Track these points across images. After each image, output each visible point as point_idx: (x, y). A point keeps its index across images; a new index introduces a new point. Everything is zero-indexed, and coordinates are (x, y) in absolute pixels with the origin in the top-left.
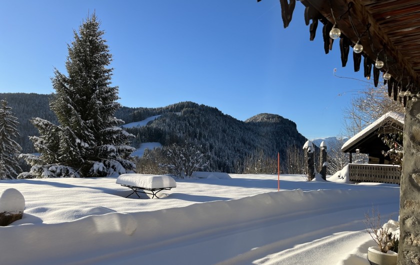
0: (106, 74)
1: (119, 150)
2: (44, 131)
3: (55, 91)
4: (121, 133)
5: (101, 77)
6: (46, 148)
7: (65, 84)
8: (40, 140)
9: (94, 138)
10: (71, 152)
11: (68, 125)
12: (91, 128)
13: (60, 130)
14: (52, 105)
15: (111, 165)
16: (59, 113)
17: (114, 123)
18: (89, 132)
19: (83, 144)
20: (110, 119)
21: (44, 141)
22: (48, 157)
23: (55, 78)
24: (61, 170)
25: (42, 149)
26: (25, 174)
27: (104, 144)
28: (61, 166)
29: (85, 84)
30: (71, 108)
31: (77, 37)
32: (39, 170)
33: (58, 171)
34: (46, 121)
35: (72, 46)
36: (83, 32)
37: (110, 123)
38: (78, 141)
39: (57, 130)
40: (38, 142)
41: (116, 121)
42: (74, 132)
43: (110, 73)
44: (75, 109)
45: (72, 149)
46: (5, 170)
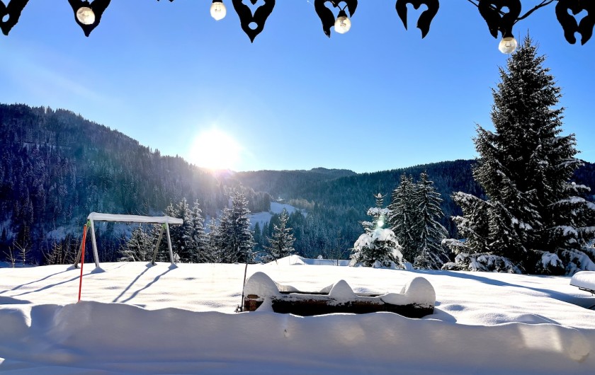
0: (554, 119)
1: (584, 232)
2: (469, 209)
3: (478, 155)
4: (585, 207)
5: (545, 124)
6: (472, 231)
7: (492, 144)
8: (465, 221)
9: (539, 216)
10: (505, 237)
11: (499, 199)
12: (534, 202)
13: (489, 206)
14: (476, 174)
15: (572, 258)
16: (486, 184)
17: (572, 193)
18: (531, 208)
19: (522, 226)
20: (566, 186)
21: (471, 223)
22: (476, 244)
23: (478, 138)
24: (494, 262)
25: (467, 233)
26: (450, 264)
27: (556, 225)
28: (494, 256)
29: (521, 139)
30: (501, 176)
31: (504, 76)
32: (465, 260)
33: (490, 263)
34: (470, 196)
35: (499, 89)
36: (512, 67)
37: (565, 191)
38: (515, 221)
39: (486, 207)
40: (462, 224)
41: (574, 188)
42: (509, 209)
43: (559, 116)
44: (508, 175)
45: (507, 232)
46: (430, 259)
